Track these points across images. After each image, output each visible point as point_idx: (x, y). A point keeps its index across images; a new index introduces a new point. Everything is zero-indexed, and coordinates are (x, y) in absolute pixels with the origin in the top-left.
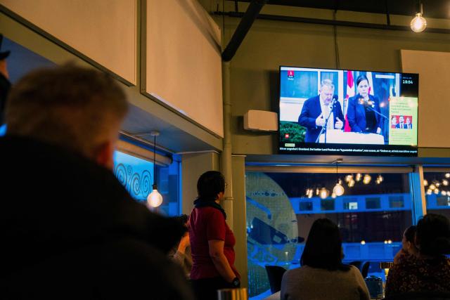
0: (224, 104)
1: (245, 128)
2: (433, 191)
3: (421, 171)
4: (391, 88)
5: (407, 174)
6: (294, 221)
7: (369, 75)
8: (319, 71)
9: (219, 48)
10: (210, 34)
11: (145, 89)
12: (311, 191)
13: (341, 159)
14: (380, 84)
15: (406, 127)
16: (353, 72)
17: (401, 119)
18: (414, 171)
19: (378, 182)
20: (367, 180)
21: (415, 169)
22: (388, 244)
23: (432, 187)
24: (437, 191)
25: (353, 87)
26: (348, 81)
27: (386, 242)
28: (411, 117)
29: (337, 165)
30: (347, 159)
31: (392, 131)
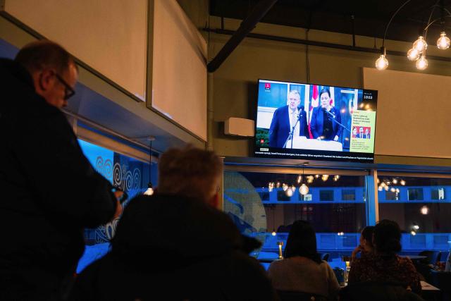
0: (208, 110)
1: (226, 133)
2: (383, 188)
3: (376, 175)
4: (350, 101)
5: (364, 177)
6: (263, 216)
7: (332, 89)
8: (289, 84)
9: (205, 60)
10: (199, 49)
11: (151, 104)
12: (272, 185)
13: (307, 163)
14: (341, 98)
15: (364, 137)
16: (318, 86)
17: (361, 130)
18: (369, 175)
19: (336, 179)
20: (325, 178)
21: (370, 173)
22: (340, 236)
23: (383, 185)
24: (387, 188)
25: (318, 99)
26: (314, 95)
27: (339, 234)
28: (369, 128)
29: (304, 167)
30: (312, 163)
31: (353, 140)
